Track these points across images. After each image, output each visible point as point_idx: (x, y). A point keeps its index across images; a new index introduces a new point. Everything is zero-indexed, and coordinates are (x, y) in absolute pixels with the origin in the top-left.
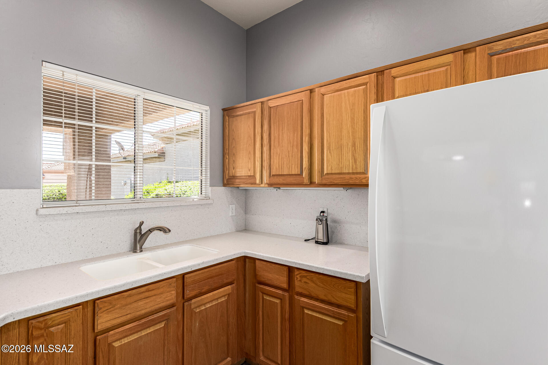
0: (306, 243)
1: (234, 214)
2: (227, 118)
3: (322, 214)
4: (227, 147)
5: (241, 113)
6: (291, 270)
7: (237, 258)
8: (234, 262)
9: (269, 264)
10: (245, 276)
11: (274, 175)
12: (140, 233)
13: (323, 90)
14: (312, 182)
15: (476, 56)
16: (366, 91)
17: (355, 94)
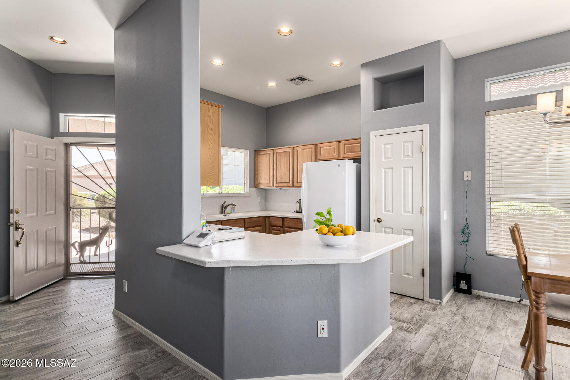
0: (293, 213)
1: (260, 202)
2: (257, 155)
3: (300, 200)
4: (257, 169)
5: (264, 153)
6: (283, 219)
7: (263, 216)
8: (261, 218)
9: (275, 218)
10: (266, 225)
11: (278, 183)
12: (224, 206)
13: (298, 148)
14: (293, 186)
15: (342, 144)
16: (312, 151)
17: (308, 152)
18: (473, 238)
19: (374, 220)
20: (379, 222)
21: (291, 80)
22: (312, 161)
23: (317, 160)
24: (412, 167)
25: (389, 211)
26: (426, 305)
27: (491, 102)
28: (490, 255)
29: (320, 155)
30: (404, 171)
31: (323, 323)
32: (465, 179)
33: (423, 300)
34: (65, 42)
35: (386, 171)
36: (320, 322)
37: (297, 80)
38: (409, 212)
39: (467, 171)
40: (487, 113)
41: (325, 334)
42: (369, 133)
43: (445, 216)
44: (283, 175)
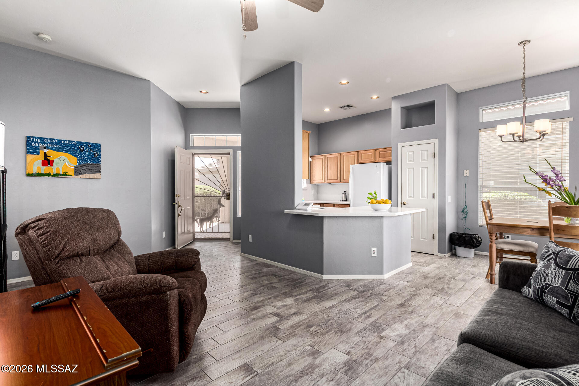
0: (340, 201)
1: (314, 194)
3: (345, 192)
4: (312, 170)
5: (318, 158)
6: (334, 205)
9: (328, 204)
13: (344, 154)
14: (340, 182)
15: (377, 152)
16: (355, 156)
17: (352, 157)
18: (470, 215)
19: (401, 203)
20: (404, 204)
21: (341, 107)
22: (355, 164)
23: (359, 163)
24: (427, 167)
25: (411, 197)
26: (435, 257)
27: (483, 123)
28: (481, 226)
29: (361, 159)
30: (422, 170)
31: (374, 249)
32: (465, 176)
33: (433, 255)
34: (207, 92)
35: (409, 170)
36: (372, 249)
37: (346, 107)
38: (424, 197)
39: (466, 169)
40: (479, 130)
41: (375, 255)
42: (398, 144)
43: (449, 199)
44: (332, 173)
